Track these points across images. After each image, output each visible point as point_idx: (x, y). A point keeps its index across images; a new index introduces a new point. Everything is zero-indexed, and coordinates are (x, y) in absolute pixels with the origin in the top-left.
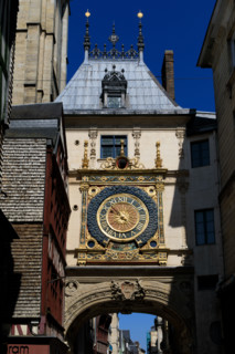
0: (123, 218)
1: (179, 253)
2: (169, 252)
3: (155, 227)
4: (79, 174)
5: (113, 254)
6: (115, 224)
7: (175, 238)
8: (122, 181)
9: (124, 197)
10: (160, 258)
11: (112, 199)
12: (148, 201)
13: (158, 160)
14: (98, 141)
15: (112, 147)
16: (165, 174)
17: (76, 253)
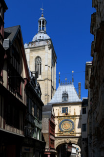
0: (67, 126)
1: (79, 133)
2: (76, 133)
3: (74, 128)
4: (57, 117)
5: (64, 134)
6: (65, 127)
7: (78, 131)
8: (67, 118)
9: (67, 122)
10: (74, 134)
11: (64, 122)
12: (72, 122)
13: (75, 113)
14: (61, 109)
15: (65, 110)
16: (76, 116)
17: (57, 134)
